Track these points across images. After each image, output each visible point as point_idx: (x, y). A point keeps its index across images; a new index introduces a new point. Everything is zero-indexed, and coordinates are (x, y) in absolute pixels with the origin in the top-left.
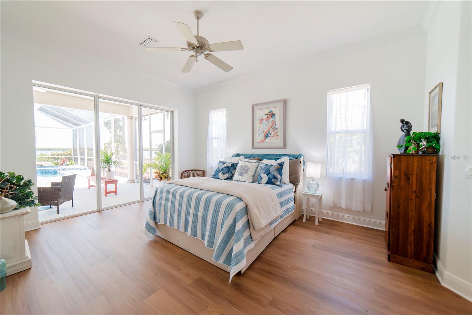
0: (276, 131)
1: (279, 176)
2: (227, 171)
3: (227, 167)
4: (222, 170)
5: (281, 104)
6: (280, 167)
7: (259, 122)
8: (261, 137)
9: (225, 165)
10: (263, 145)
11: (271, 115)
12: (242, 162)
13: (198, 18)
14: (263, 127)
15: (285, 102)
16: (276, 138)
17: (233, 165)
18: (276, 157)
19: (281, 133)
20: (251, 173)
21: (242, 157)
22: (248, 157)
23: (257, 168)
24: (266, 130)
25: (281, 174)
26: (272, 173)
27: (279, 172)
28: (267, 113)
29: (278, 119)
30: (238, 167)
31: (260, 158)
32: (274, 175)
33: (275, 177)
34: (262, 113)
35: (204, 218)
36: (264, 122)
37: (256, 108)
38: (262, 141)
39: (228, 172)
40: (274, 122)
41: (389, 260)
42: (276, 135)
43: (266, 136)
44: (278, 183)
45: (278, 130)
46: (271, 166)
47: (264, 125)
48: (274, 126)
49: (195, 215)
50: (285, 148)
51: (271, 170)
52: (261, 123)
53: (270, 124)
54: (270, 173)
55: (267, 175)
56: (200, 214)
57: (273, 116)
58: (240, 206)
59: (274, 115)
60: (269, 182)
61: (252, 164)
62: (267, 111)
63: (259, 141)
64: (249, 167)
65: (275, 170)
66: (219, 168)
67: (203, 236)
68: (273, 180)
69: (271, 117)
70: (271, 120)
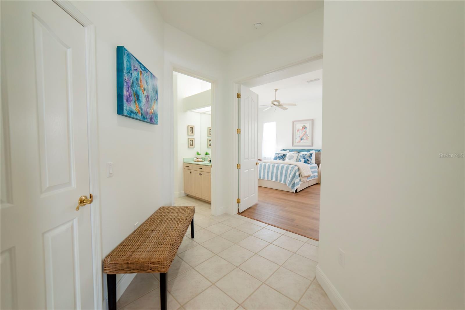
0: (307, 137)
1: (310, 160)
2: (281, 158)
3: (281, 156)
4: (278, 157)
5: (311, 122)
6: (310, 155)
7: (297, 131)
8: (298, 140)
9: (280, 155)
10: (299, 144)
11: (304, 127)
12: (289, 154)
13: (276, 92)
14: (300, 134)
15: (313, 121)
16: (307, 140)
17: (284, 155)
18: (308, 151)
19: (310, 138)
20: (295, 158)
21: (288, 151)
22: (291, 151)
23: (298, 156)
24: (301, 136)
25: (311, 159)
26: (306, 158)
27: (310, 158)
29: (309, 130)
30: (287, 156)
31: (299, 151)
32: (307, 159)
33: (308, 160)
34: (299, 126)
35: (281, 174)
36: (300, 131)
37: (295, 123)
38: (299, 142)
39: (282, 158)
40: (306, 131)
42: (307, 139)
43: (301, 139)
44: (309, 163)
45: (309, 136)
46: (306, 155)
47: (300, 133)
48: (306, 134)
49: (277, 173)
50: (312, 146)
51: (306, 157)
52: (298, 132)
53: (304, 133)
55: (304, 159)
56: (279, 172)
58: (296, 168)
59: (306, 127)
60: (305, 162)
61: (295, 154)
62: (302, 125)
63: (297, 142)
64: (294, 156)
65: (308, 157)
66: (276, 156)
67: (281, 180)
68: (307, 161)
69: (305, 129)
70: (304, 130)
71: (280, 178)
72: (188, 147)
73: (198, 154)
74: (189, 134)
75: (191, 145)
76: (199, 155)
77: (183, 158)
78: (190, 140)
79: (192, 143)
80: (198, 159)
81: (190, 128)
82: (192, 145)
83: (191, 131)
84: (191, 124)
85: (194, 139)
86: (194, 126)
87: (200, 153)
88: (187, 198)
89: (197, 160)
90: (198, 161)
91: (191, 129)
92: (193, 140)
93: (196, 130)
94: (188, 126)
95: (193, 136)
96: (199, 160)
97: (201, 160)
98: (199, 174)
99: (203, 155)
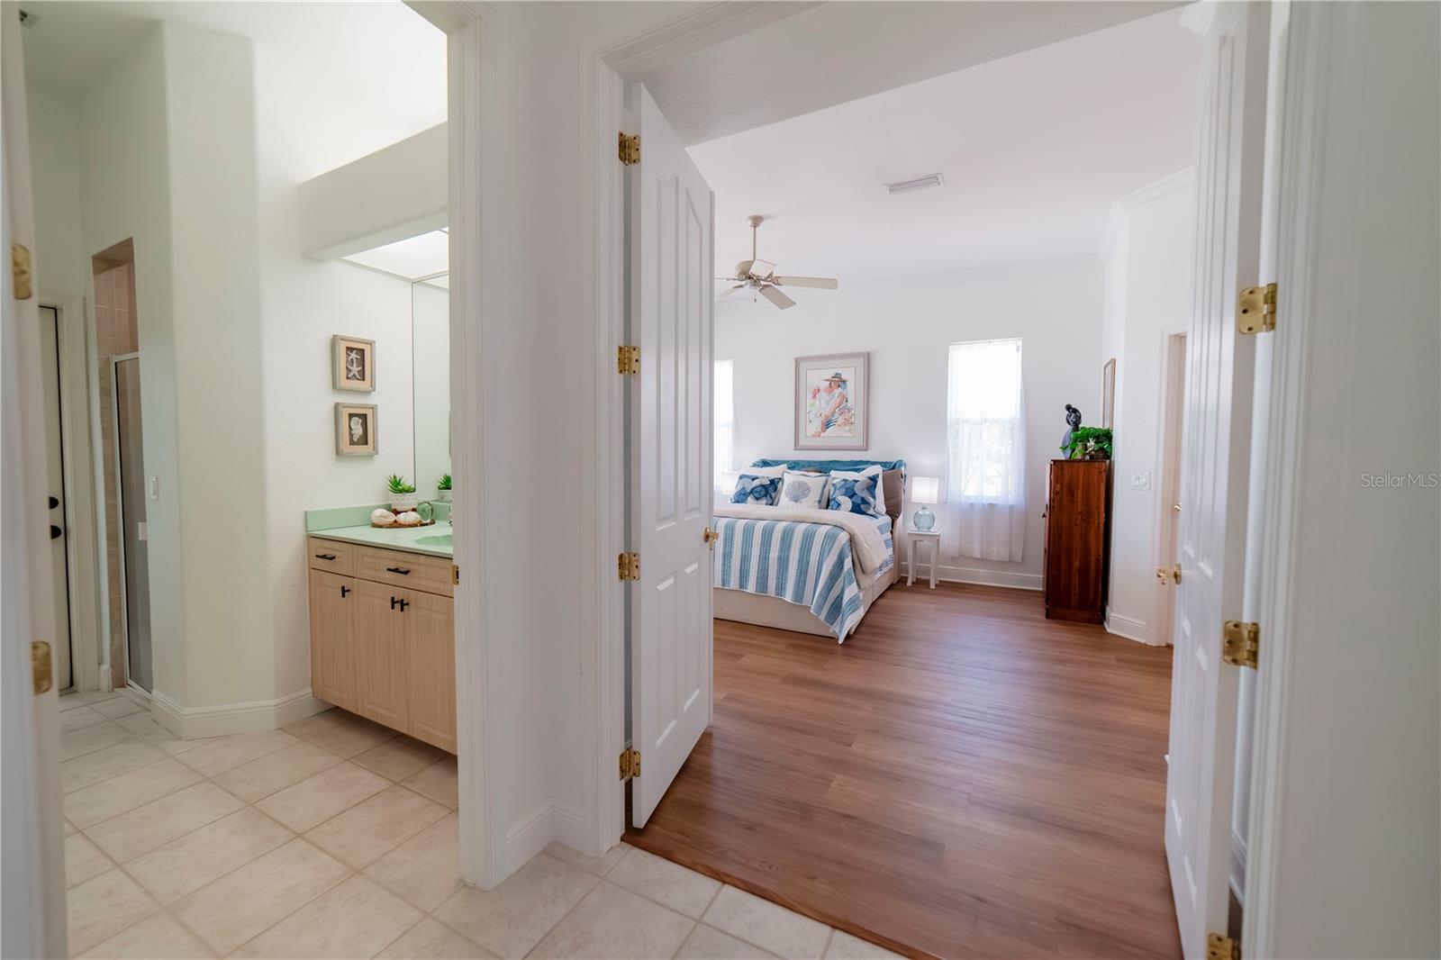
0: (847, 416)
1: (871, 500)
2: (764, 493)
3: (762, 486)
4: (752, 492)
5: (860, 363)
6: (872, 482)
7: (810, 395)
8: (816, 426)
9: (757, 482)
11: (838, 381)
12: (790, 478)
13: (755, 227)
14: (819, 407)
15: (868, 358)
16: (847, 428)
17: (772, 482)
18: (856, 466)
19: (859, 420)
20: (815, 495)
21: (784, 466)
22: (793, 466)
23: (825, 486)
24: (827, 411)
25: (874, 498)
26: (859, 494)
27: (871, 493)
28: (829, 377)
29: (853, 390)
30: (785, 489)
31: (824, 468)
32: (863, 499)
33: (864, 501)
34: (818, 377)
35: (783, 562)
36: (823, 394)
37: (803, 366)
38: (817, 435)
39: (766, 495)
40: (844, 396)
41: (1047, 617)
42: (848, 422)
43: (827, 424)
44: (871, 512)
45: (853, 412)
46: (856, 481)
47: (823, 402)
48: (843, 405)
49: (764, 558)
50: (866, 450)
51: (857, 488)
52: (815, 397)
53: (834, 402)
54: (855, 494)
55: (850, 497)
56: (774, 554)
57: (841, 384)
59: (844, 382)
60: (857, 509)
61: (814, 480)
62: (829, 374)
63: (810, 433)
64: (809, 485)
65: (864, 490)
66: (744, 488)
68: (862, 506)
69: (839, 386)
70: (837, 391)
71: (777, 578)
72: (338, 452)
73: (397, 487)
74: (344, 383)
75: (352, 443)
76: (401, 491)
77: (306, 513)
78: (345, 413)
79: (358, 431)
80: (397, 512)
81: (349, 349)
82: (364, 440)
83: (355, 369)
84: (356, 331)
85: (373, 408)
86: (371, 344)
87: (407, 482)
88: (326, 725)
89: (392, 518)
90: (396, 525)
91: (354, 355)
92: (364, 417)
93: (384, 364)
94: (334, 341)
95: (367, 393)
96: (402, 518)
97: (412, 517)
98: (393, 602)
99: (427, 493)
